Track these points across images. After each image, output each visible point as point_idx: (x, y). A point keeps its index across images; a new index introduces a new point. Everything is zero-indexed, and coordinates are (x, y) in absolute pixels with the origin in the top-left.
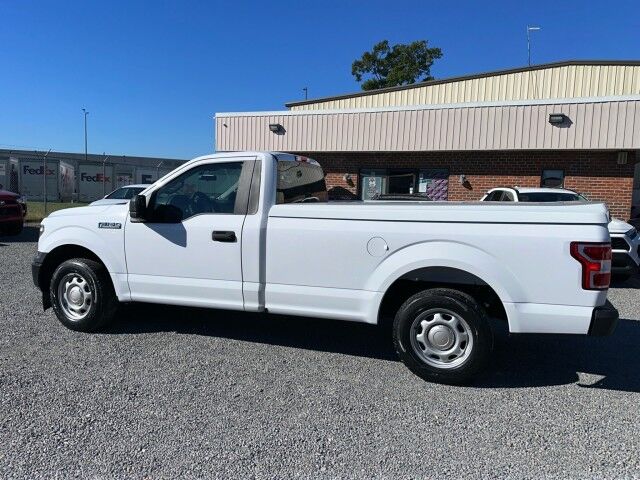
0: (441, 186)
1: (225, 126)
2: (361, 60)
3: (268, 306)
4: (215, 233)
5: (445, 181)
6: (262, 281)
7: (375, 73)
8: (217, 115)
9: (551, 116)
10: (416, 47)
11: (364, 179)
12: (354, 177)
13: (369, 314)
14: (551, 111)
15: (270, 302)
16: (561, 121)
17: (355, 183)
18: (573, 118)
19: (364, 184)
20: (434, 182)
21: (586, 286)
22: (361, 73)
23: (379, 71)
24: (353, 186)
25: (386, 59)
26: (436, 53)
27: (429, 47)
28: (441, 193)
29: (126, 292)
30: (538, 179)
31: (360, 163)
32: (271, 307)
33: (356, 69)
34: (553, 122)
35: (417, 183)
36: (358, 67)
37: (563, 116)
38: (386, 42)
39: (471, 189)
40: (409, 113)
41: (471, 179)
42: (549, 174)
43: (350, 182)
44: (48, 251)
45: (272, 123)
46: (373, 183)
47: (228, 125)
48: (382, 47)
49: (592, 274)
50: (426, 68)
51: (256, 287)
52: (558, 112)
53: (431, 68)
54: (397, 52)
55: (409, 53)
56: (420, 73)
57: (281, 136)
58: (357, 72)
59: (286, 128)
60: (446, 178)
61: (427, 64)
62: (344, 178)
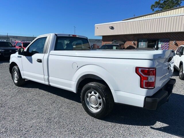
0: (167, 45)
1: (98, 28)
2: (154, 4)
3: (50, 84)
5: (168, 43)
7: (159, 8)
8: (96, 25)
11: (139, 43)
12: (136, 42)
13: (73, 89)
17: (136, 44)
19: (139, 44)
20: (164, 44)
22: (154, 8)
23: (161, 7)
24: (135, 45)
25: (163, 3)
28: (166, 47)
29: (23, 76)
31: (138, 38)
33: (152, 7)
35: (158, 44)
39: (178, 46)
40: (154, 20)
41: (178, 42)
43: (135, 44)
44: (10, 63)
45: (110, 26)
46: (143, 44)
49: (144, 81)
51: (47, 77)
57: (113, 30)
58: (153, 8)
59: (114, 27)
60: (169, 42)
61: (179, 3)
62: (132, 43)
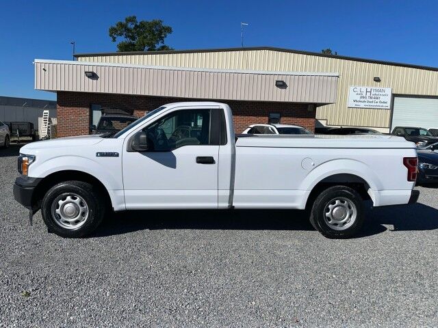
1: (45, 70)
2: (116, 26)
3: (234, 204)
4: (198, 158)
6: (232, 190)
7: (126, 37)
8: (36, 60)
9: (277, 82)
10: (156, 24)
14: (276, 78)
15: (237, 201)
16: (281, 85)
18: (288, 84)
21: (409, 180)
22: (116, 36)
23: (129, 36)
25: (134, 28)
26: (169, 30)
27: (163, 25)
29: (121, 203)
30: (267, 118)
32: (236, 204)
34: (277, 85)
36: (113, 32)
37: (283, 82)
38: (135, 17)
42: (273, 115)
44: (44, 177)
45: (87, 70)
47: (47, 69)
48: (132, 20)
49: (411, 173)
50: (162, 38)
51: (228, 193)
52: (280, 79)
53: (165, 39)
54: (143, 25)
55: (150, 27)
56: (158, 42)
57: (95, 81)
58: (113, 35)
59: (99, 75)
61: (163, 36)
